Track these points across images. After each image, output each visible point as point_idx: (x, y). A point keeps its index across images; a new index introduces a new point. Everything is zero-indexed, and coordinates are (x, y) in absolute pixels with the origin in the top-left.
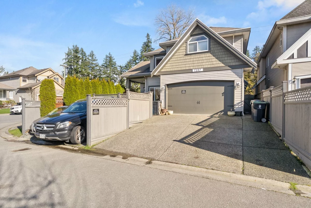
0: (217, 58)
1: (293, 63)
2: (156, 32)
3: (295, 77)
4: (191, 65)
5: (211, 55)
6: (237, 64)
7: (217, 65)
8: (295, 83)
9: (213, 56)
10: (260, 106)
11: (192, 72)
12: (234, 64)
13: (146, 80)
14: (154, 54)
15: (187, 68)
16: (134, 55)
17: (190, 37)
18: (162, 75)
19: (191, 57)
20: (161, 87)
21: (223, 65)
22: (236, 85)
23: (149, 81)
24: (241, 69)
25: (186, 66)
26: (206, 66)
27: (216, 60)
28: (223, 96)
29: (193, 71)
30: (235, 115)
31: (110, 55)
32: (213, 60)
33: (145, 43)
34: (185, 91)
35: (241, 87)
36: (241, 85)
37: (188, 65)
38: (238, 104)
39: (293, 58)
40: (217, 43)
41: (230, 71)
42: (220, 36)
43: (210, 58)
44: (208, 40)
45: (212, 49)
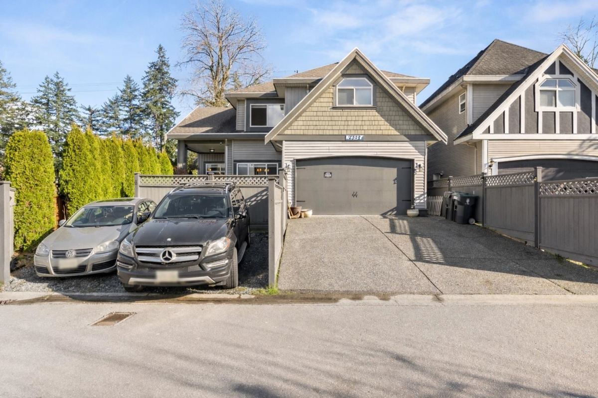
0: (387, 121)
1: (490, 140)
2: (182, 46)
3: (492, 159)
4: (342, 128)
5: (377, 114)
6: (418, 133)
7: (386, 132)
8: (491, 168)
9: (381, 116)
10: (468, 201)
11: (346, 141)
12: (413, 133)
13: (226, 148)
14: (248, 96)
15: (336, 133)
16: (127, 86)
17: (341, 78)
18: (286, 141)
19: (342, 112)
20: (285, 165)
21: (396, 133)
22: (417, 167)
23: (235, 149)
24: (423, 142)
25: (334, 128)
26: (370, 132)
27: (386, 123)
28: (395, 183)
29: (348, 138)
30: (419, 216)
31: (58, 78)
32: (381, 123)
33: (153, 65)
34: (331, 173)
35: (423, 171)
36: (423, 168)
37: (337, 128)
38: (419, 197)
39: (489, 132)
40: (387, 96)
41: (407, 144)
42: (393, 84)
43: (376, 118)
44: (372, 87)
45: (379, 104)
